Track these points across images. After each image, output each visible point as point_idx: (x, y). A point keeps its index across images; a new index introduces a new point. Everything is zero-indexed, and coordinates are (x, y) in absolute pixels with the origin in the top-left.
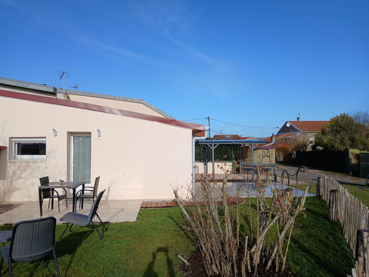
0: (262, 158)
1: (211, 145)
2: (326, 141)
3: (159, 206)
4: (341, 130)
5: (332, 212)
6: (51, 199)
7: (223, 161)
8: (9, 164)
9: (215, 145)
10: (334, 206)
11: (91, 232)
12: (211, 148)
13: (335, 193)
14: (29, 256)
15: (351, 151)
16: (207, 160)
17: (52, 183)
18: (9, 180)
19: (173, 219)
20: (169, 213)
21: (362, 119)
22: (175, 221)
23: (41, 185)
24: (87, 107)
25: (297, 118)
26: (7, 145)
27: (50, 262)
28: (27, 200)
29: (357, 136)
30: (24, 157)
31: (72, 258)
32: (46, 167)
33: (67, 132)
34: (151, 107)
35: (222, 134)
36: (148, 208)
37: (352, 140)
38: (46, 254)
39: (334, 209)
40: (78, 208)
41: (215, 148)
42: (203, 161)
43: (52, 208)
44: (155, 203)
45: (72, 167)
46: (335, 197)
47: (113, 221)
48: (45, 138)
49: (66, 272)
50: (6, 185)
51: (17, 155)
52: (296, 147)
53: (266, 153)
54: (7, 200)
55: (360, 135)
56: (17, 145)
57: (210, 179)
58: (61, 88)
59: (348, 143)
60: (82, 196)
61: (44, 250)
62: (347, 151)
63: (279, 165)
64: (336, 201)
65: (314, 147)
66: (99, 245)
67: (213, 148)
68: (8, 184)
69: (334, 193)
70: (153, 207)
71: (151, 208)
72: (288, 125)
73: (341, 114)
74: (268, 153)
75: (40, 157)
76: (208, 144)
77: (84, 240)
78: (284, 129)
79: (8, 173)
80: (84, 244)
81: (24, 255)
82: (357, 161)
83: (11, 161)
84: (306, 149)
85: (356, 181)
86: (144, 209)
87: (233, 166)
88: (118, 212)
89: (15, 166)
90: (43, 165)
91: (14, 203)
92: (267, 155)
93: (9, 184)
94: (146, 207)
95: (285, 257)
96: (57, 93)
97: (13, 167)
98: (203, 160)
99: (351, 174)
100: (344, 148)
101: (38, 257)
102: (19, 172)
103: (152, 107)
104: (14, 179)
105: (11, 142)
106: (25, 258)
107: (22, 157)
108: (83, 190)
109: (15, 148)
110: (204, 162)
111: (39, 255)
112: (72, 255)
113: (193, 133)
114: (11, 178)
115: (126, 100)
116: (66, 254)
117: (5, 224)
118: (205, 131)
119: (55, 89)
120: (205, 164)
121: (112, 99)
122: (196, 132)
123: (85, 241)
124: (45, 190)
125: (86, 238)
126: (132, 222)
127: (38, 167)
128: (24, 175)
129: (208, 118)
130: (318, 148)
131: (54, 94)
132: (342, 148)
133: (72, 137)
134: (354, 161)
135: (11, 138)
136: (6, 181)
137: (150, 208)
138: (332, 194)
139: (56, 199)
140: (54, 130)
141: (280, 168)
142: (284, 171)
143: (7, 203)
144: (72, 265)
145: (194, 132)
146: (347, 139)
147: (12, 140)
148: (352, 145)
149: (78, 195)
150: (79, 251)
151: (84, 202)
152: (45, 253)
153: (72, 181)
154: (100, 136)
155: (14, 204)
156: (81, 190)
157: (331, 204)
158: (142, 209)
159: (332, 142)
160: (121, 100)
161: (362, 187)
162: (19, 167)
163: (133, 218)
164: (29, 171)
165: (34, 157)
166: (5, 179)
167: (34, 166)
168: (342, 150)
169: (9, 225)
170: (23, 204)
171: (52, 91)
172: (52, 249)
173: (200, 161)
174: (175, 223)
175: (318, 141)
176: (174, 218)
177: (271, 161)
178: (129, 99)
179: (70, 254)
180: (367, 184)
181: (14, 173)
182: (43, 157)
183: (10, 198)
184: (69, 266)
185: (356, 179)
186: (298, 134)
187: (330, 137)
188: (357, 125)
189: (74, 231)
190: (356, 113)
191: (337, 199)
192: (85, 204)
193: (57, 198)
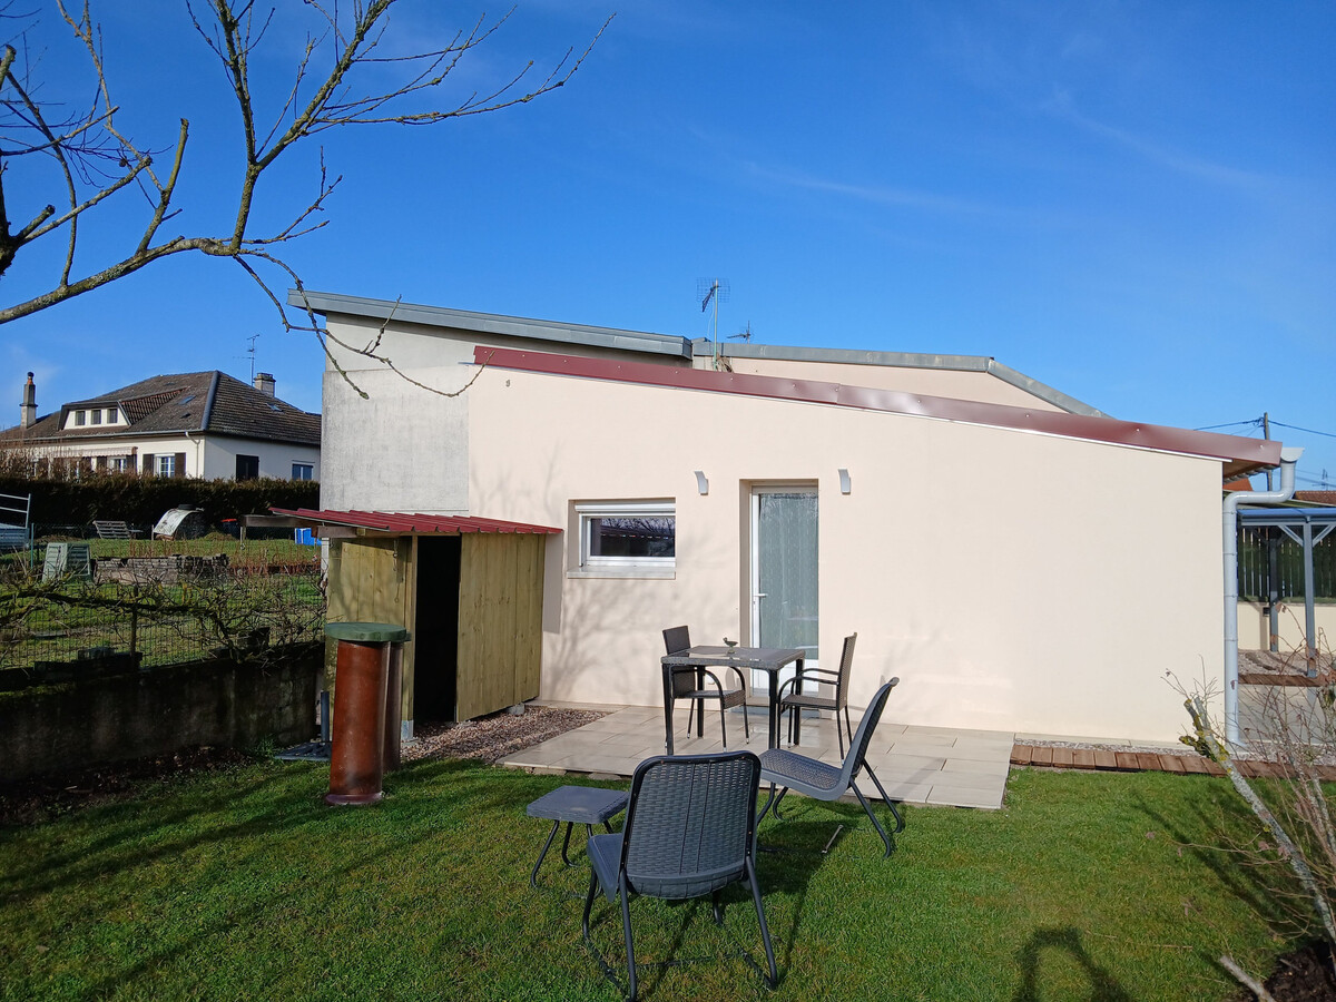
1: (1299, 531)
3: (1084, 762)
6: (696, 700)
8: (567, 584)
9: (1316, 531)
11: (848, 827)
12: (1299, 540)
14: (677, 876)
16: (1274, 595)
17: (699, 649)
18: (568, 632)
19: (1157, 818)
20: (1134, 793)
22: (1167, 826)
23: (668, 653)
24: (803, 393)
26: (564, 525)
27: (729, 912)
28: (617, 700)
30: (610, 564)
31: (800, 905)
32: (676, 597)
33: (741, 480)
34: (1025, 383)
35: (1330, 489)
36: (1041, 765)
38: (726, 879)
40: (784, 742)
41: (1317, 540)
42: (1253, 597)
43: (700, 734)
44: (1066, 750)
45: (756, 600)
47: (915, 797)
48: (672, 500)
49: (787, 953)
50: (559, 647)
51: (592, 554)
54: (561, 697)
56: (589, 523)
57: (1295, 673)
58: (706, 340)
60: (797, 700)
61: (722, 864)
66: (884, 876)
67: (1308, 543)
68: (563, 648)
70: (1060, 766)
71: (1052, 768)
75: (656, 565)
76: (1282, 525)
77: (829, 852)
79: (566, 610)
80: (831, 865)
81: (662, 872)
83: (574, 574)
86: (1023, 768)
88: (927, 771)
89: (584, 589)
90: (666, 589)
91: (585, 708)
93: (569, 645)
94: (1033, 763)
96: (694, 358)
97: (579, 591)
98: (1257, 594)
101: (702, 886)
102: (594, 609)
103: (1030, 382)
104: (582, 631)
105: (572, 515)
106: (666, 882)
107: (603, 563)
108: (798, 681)
109: (584, 536)
110: (1261, 600)
111: (707, 879)
112: (796, 897)
113: (1224, 476)
114: (574, 628)
115: (926, 365)
116: (776, 890)
117: (568, 771)
118: (1283, 465)
119: (688, 344)
120: (1266, 611)
121: (875, 362)
122: (1236, 473)
123: (832, 855)
124: (682, 671)
125: (834, 845)
126: (988, 811)
127: (652, 596)
128: (612, 618)
131: (684, 360)
133: (755, 499)
135: (573, 502)
136: (559, 638)
137: (1047, 769)
139: (712, 705)
140: (700, 475)
143: (563, 707)
144: (804, 931)
145: (1229, 471)
147: (577, 507)
149: (783, 697)
150: (818, 889)
151: (802, 721)
152: (721, 876)
153: (757, 645)
154: (849, 493)
155: (584, 712)
156: (793, 680)
158: (1017, 767)
160: (907, 364)
162: (596, 592)
163: (989, 798)
164: (625, 607)
165: (638, 564)
166: (558, 632)
167: (638, 591)
169: (578, 776)
170: (608, 713)
171: (678, 350)
172: (745, 864)
174: (1169, 834)
176: (1162, 815)
178: (937, 359)
179: (789, 891)
181: (582, 613)
182: (665, 565)
183: (570, 690)
184: (794, 932)
189: (787, 816)
192: (807, 728)
193: (719, 700)
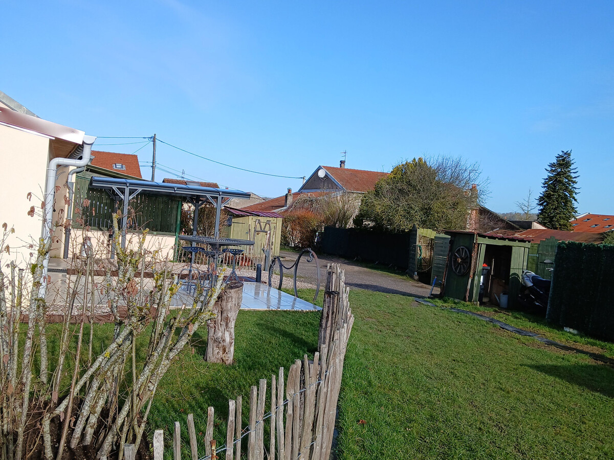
0: (254, 235)
2: (378, 209)
4: (410, 190)
5: (325, 338)
7: (155, 233)
10: (328, 325)
12: (122, 197)
13: (333, 299)
15: (421, 232)
21: (449, 172)
25: (341, 161)
29: (436, 205)
35: (183, 180)
37: (427, 211)
39: (328, 331)
41: (131, 197)
42: (105, 228)
46: (333, 307)
52: (328, 219)
53: (263, 225)
55: (442, 203)
59: (419, 216)
62: (413, 232)
63: (290, 253)
64: (334, 316)
65: (358, 221)
67: (127, 198)
69: (330, 297)
72: (321, 174)
73: (414, 159)
74: (268, 225)
76: (115, 187)
78: (313, 182)
82: (431, 254)
84: (346, 224)
85: (420, 289)
87: (177, 244)
92: (264, 229)
95: (143, 425)
99: (416, 277)
100: (409, 227)
110: (109, 230)
118: (84, 145)
129: (154, 139)
130: (366, 223)
132: (406, 226)
134: (424, 253)
138: (327, 300)
141: (287, 259)
142: (275, 259)
146: (417, 208)
148: (425, 221)
157: (324, 321)
159: (390, 213)
161: (420, 300)
168: (406, 230)
173: (99, 227)
175: (365, 208)
177: (272, 242)
180: (432, 295)
185: (421, 287)
186: (339, 194)
187: (386, 201)
188: (438, 184)
190: (440, 160)
191: (335, 310)
